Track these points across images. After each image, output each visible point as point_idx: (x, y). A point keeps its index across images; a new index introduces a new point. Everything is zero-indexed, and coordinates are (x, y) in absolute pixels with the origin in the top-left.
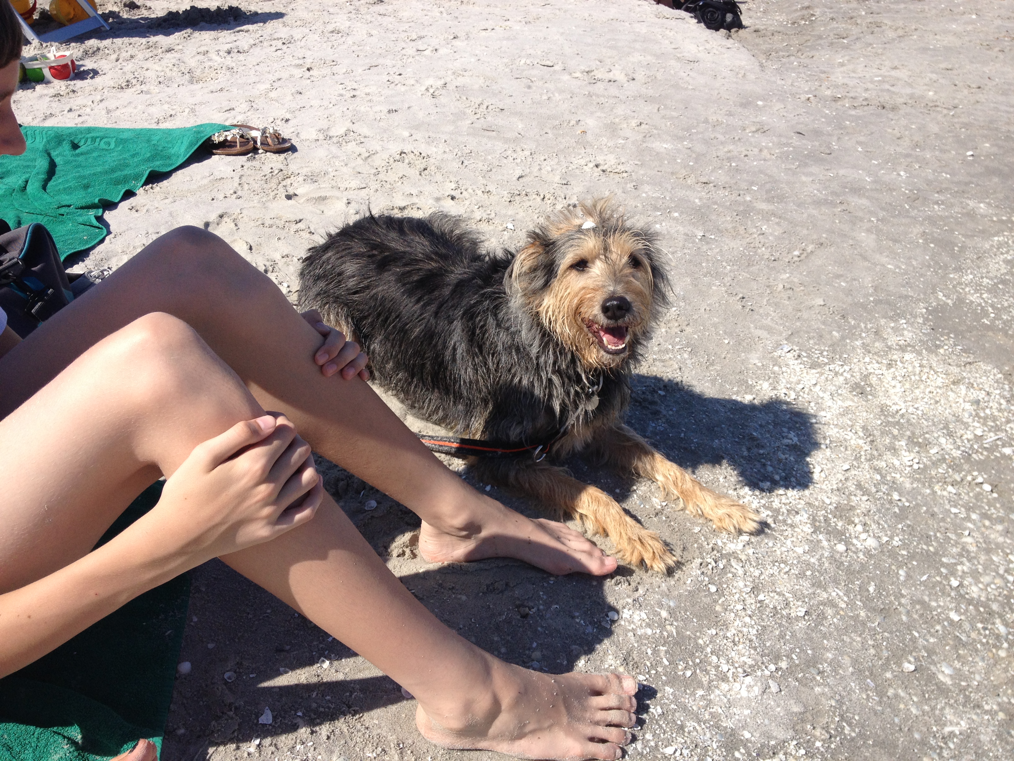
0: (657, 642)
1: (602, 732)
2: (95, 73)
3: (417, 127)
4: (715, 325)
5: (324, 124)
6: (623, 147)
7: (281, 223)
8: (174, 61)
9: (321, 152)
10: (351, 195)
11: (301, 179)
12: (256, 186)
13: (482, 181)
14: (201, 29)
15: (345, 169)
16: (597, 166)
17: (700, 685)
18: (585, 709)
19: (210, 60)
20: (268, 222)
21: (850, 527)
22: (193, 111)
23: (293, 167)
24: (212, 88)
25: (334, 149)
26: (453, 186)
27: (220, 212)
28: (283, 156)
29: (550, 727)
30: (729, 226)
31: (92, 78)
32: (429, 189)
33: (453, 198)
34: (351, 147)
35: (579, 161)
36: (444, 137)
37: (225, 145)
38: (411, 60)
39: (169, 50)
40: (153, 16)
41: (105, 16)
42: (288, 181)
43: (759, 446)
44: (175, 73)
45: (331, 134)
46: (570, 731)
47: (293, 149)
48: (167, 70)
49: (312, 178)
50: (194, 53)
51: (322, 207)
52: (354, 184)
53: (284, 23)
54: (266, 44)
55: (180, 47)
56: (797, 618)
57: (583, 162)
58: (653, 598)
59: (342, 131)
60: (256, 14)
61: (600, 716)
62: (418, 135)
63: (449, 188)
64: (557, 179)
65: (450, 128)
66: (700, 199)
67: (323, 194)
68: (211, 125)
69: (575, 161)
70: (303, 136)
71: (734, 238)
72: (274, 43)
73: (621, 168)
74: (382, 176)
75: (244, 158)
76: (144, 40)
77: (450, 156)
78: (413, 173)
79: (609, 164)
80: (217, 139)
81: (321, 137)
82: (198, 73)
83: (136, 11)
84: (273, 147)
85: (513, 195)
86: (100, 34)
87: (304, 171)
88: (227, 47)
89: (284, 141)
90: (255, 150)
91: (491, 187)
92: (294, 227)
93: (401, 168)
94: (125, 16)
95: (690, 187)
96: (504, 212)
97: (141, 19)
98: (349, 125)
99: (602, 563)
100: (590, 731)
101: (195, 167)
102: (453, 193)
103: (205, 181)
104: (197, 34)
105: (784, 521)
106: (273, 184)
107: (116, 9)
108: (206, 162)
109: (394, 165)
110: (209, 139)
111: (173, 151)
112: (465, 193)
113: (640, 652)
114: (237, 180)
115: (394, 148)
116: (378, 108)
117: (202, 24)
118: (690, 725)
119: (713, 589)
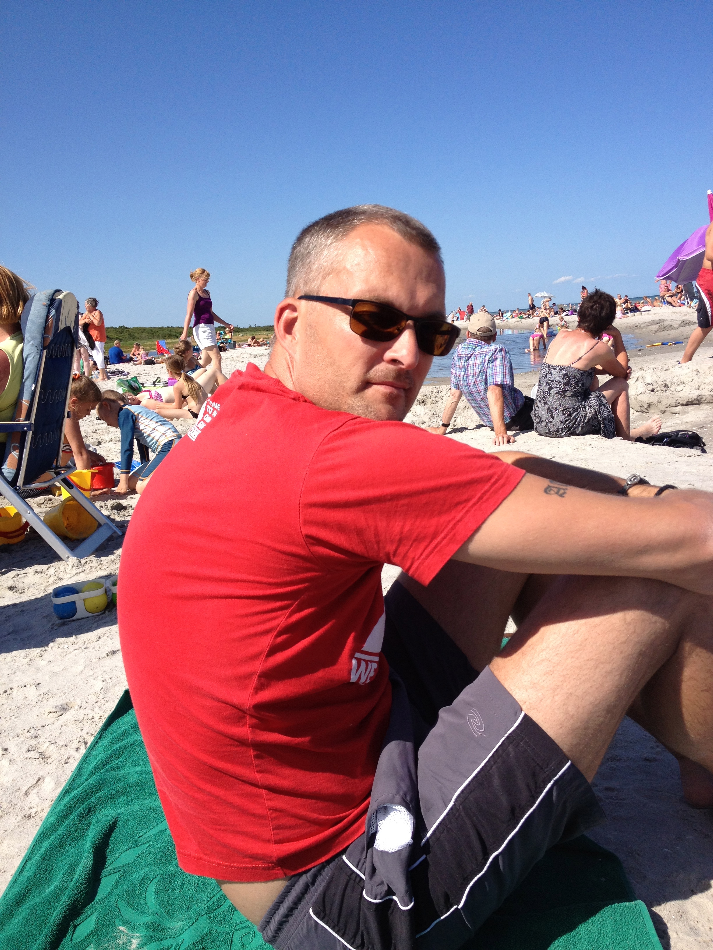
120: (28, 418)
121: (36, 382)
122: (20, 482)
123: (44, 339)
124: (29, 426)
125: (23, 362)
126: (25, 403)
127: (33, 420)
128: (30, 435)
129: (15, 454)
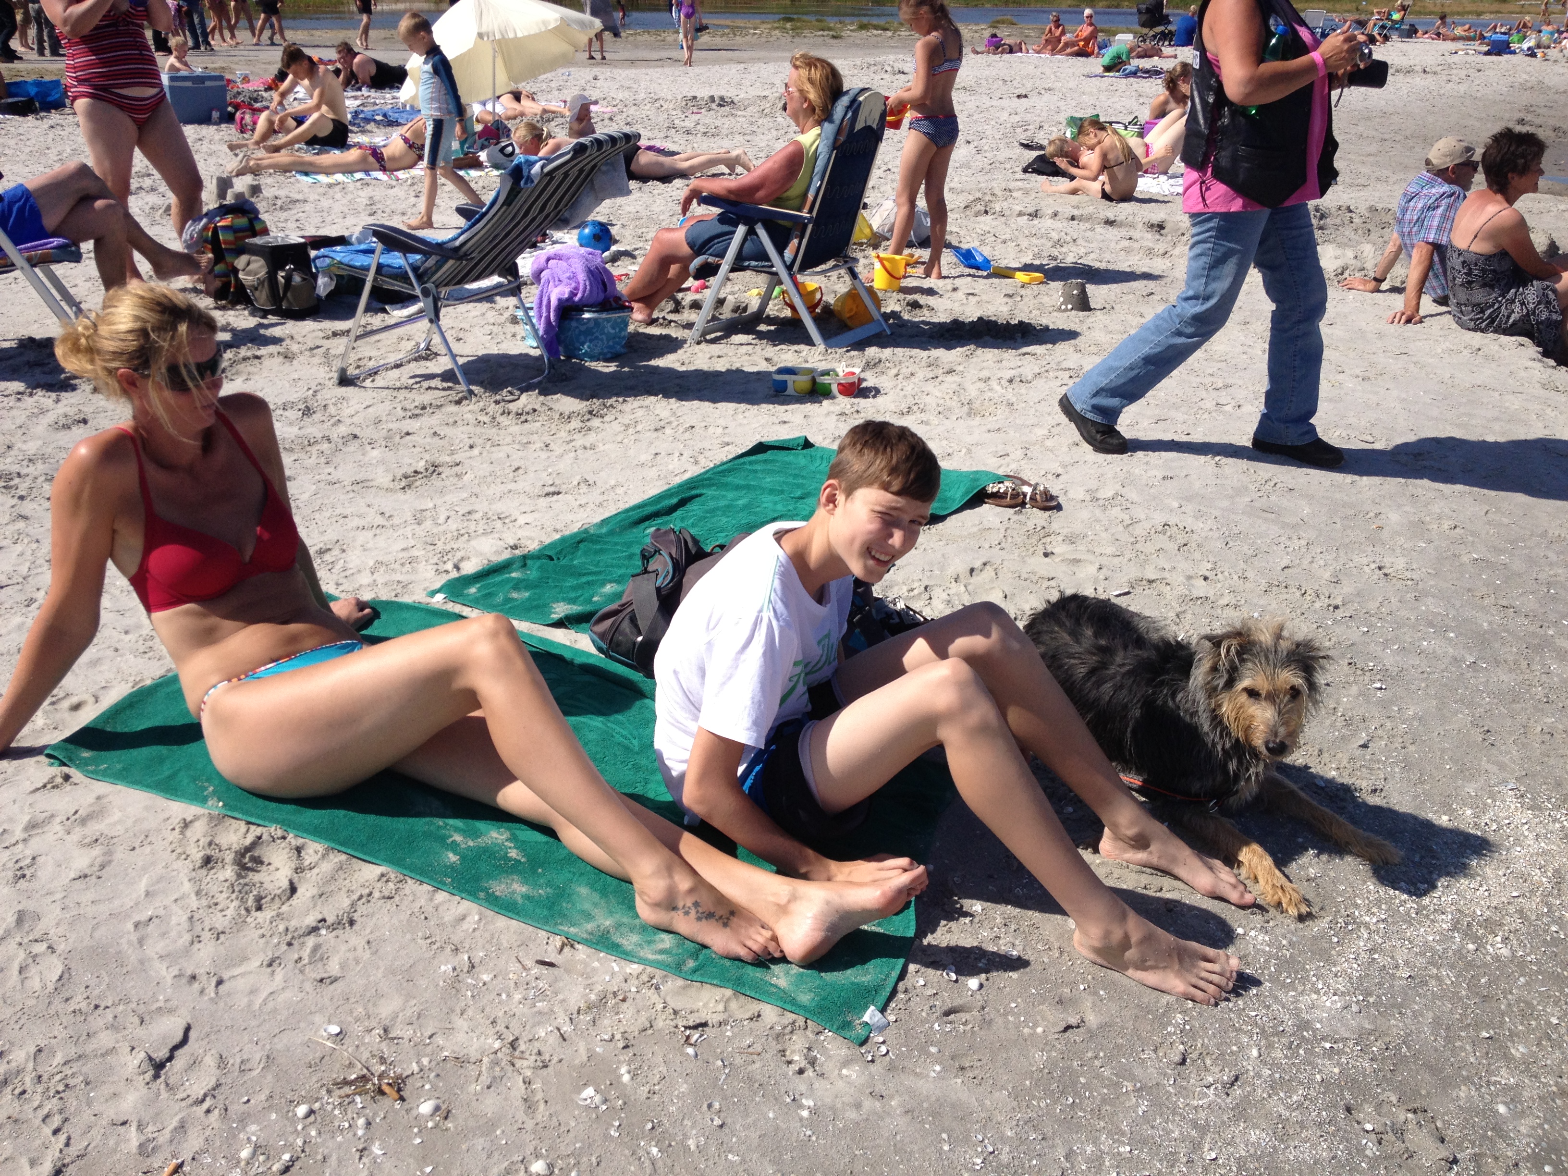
0: (1270, 956)
1: (1202, 984)
2: (877, 391)
3: (1188, 499)
4: (1443, 751)
5: (1093, 484)
6: (1422, 551)
7: (1035, 579)
8: (954, 386)
9: (1085, 514)
10: (1104, 561)
11: (1060, 538)
12: (1018, 540)
13: (1242, 565)
14: (984, 346)
15: (1104, 535)
16: (1380, 568)
17: (1295, 990)
18: (1194, 966)
19: (991, 390)
20: (1024, 576)
21: (1490, 937)
22: (969, 451)
23: (1055, 526)
24: (989, 427)
25: (1098, 512)
26: (1210, 566)
27: (984, 560)
28: (1048, 513)
29: (1165, 968)
30: (1511, 658)
31: (874, 397)
32: (1184, 566)
33: (1206, 579)
34: (1116, 512)
35: (1359, 559)
36: (1216, 513)
37: (997, 497)
38: (1206, 416)
39: (950, 372)
40: (935, 320)
41: (887, 317)
42: (1048, 539)
43: (1433, 857)
44: (954, 404)
45: (1098, 495)
46: (1179, 974)
47: (1059, 507)
48: (947, 397)
49: (1071, 539)
50: (975, 378)
51: (1075, 569)
52: (1110, 550)
53: (1075, 346)
54: (1052, 374)
55: (960, 368)
56: (1401, 978)
57: (1365, 561)
58: (1278, 931)
59: (1110, 494)
60: (1047, 329)
61: (1204, 974)
62: (1189, 508)
63: (1204, 568)
64: (1327, 575)
65: (1225, 503)
66: (1490, 623)
67: (1078, 557)
68: (987, 473)
69: (1356, 559)
70: (1071, 495)
71: (1510, 671)
72: (1060, 374)
73: (1409, 574)
74: (1138, 546)
75: (1011, 511)
76: (924, 354)
77: (1216, 535)
78: (1172, 546)
79: (1396, 567)
80: (992, 489)
81: (1088, 498)
82: (976, 405)
83: (918, 311)
84: (1040, 504)
85: (1271, 585)
86: (882, 340)
87: (1065, 531)
88: (1009, 374)
89: (1052, 498)
90: (1023, 504)
91: (1250, 574)
92: (1046, 584)
93: (1161, 541)
94: (906, 316)
95: (1483, 608)
96: (1255, 601)
97: (923, 322)
98: (1118, 487)
99: (1242, 896)
100: (1194, 980)
101: (967, 513)
102: (1207, 574)
103: (975, 529)
104: (980, 351)
105: (1427, 916)
106: (1034, 541)
107: (897, 308)
108: (977, 510)
109: (1154, 536)
110: (984, 489)
111: (949, 494)
112: (1220, 576)
113: (1254, 958)
114: (1002, 531)
115: (1159, 519)
116: (1152, 473)
117: (987, 338)
118: (1275, 1007)
119: (1335, 940)
120: (810, 211)
121: (822, 180)
122: (796, 268)
123: (836, 140)
124: (810, 220)
125: (816, 157)
126: (811, 196)
127: (814, 214)
128: (810, 227)
129: (795, 241)
